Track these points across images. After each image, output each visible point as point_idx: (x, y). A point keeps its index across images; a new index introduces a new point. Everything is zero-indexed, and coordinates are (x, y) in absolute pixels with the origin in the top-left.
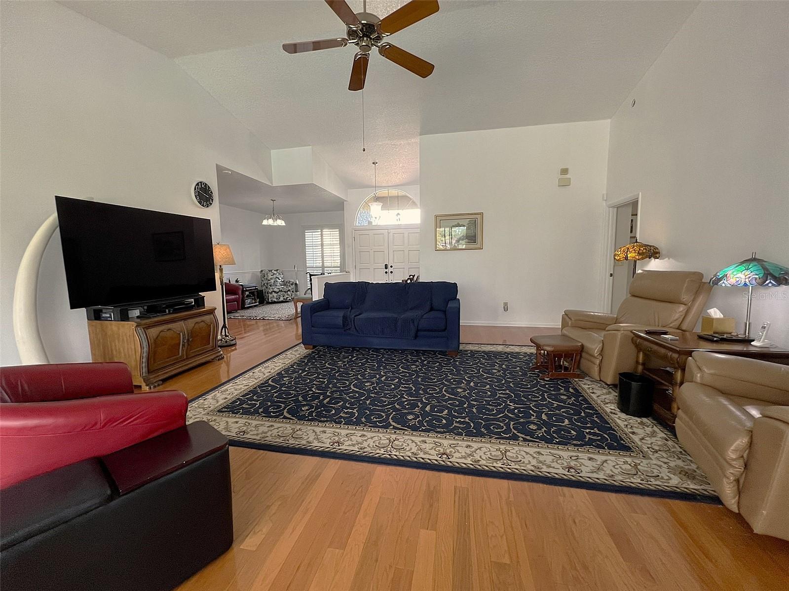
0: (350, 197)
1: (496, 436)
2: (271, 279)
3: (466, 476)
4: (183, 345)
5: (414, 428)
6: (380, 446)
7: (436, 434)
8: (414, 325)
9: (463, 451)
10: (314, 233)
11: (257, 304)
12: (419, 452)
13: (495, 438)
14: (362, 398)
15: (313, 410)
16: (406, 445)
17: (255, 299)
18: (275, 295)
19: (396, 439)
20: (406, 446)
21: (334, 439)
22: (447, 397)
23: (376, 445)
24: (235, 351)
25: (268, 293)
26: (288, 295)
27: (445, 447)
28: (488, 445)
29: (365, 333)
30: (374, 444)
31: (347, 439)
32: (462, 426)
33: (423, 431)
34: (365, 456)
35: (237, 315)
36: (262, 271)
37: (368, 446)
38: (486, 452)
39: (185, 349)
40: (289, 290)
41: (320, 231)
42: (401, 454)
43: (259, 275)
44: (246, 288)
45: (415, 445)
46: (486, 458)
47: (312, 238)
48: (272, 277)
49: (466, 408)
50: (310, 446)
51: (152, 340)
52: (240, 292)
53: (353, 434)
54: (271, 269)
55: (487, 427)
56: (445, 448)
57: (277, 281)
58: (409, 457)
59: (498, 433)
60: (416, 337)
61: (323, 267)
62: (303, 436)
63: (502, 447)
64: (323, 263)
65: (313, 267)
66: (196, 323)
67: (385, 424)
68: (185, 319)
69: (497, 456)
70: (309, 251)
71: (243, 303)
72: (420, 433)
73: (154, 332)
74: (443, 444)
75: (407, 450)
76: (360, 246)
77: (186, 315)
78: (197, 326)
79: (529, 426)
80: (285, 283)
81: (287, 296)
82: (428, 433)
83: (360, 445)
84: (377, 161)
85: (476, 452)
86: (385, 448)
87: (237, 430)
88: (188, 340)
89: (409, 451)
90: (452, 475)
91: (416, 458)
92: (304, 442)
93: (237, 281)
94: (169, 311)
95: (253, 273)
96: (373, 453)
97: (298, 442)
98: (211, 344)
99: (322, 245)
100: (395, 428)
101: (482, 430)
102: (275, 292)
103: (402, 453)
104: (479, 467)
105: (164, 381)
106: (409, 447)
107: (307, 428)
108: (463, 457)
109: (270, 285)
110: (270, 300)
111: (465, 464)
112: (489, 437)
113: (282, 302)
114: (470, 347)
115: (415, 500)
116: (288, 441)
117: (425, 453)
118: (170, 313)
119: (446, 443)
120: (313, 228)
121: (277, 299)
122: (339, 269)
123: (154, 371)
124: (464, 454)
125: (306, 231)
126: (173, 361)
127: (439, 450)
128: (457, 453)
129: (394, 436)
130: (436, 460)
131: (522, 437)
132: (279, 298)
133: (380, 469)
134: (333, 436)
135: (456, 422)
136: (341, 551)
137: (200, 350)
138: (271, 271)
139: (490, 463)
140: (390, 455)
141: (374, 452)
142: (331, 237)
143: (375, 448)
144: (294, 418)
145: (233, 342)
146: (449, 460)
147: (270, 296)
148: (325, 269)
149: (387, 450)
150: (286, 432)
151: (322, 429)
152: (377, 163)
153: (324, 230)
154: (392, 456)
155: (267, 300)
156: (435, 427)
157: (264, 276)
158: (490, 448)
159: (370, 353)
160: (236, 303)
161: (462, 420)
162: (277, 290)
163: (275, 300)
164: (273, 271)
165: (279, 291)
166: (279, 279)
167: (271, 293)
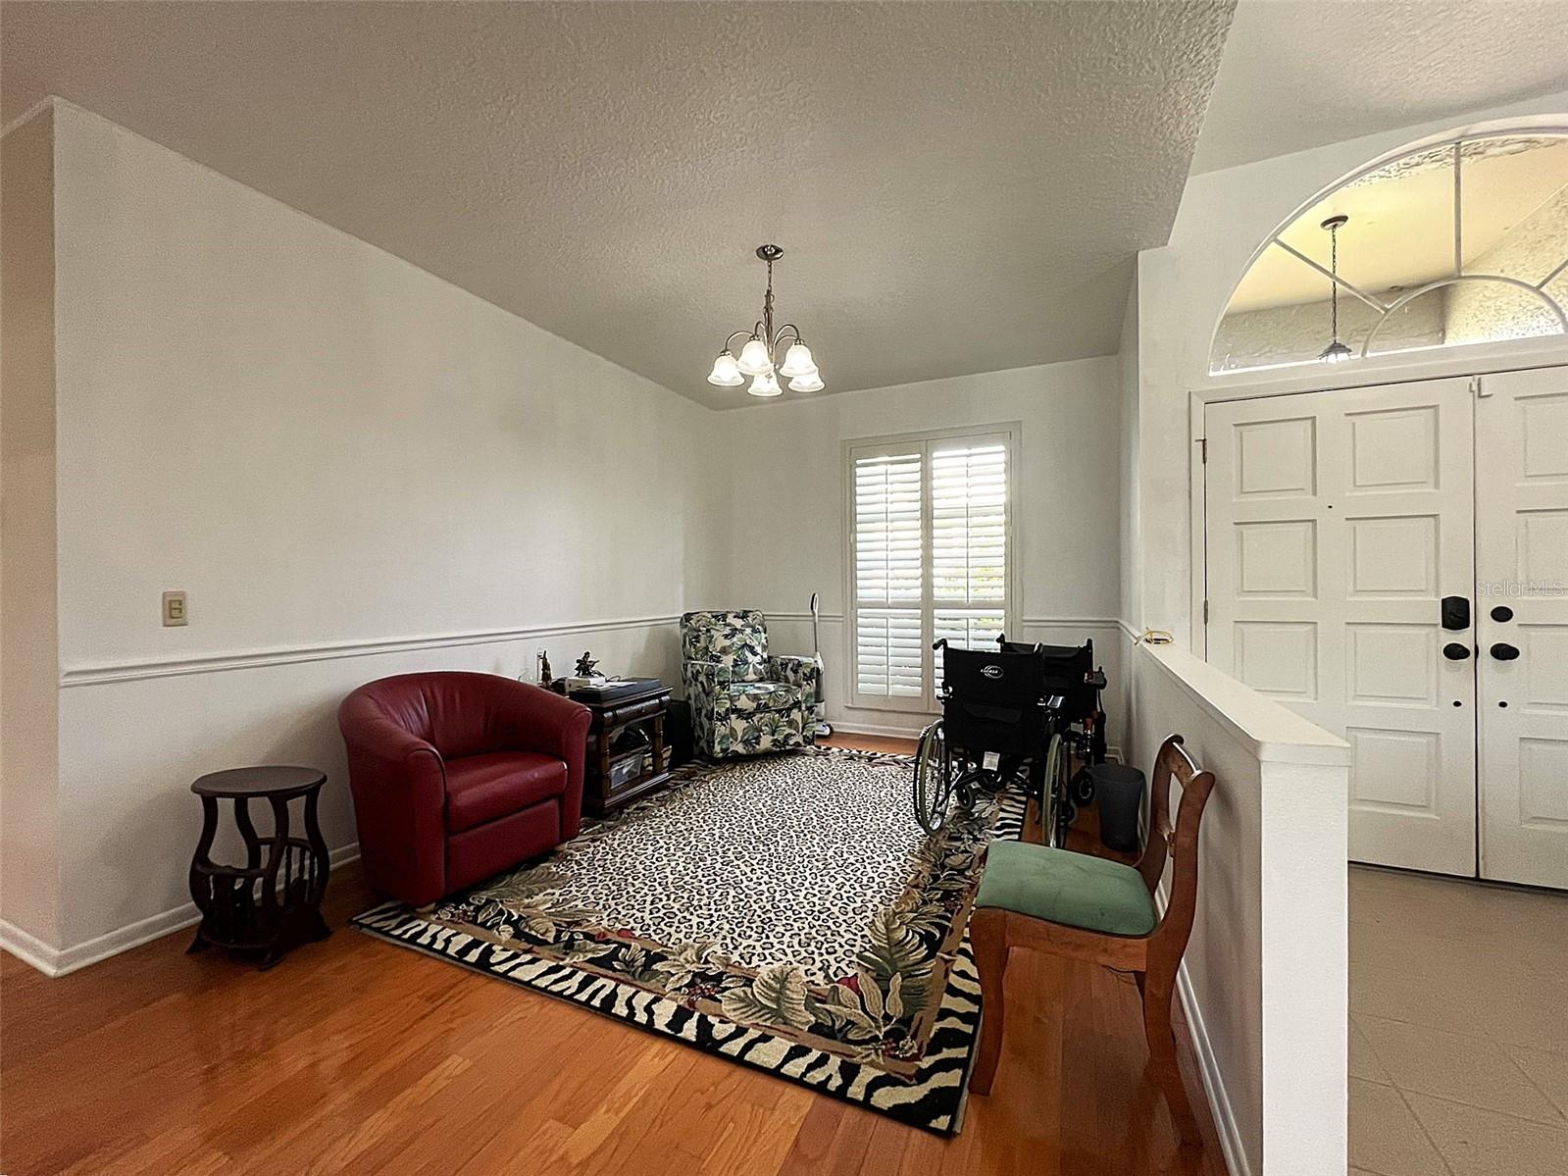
2: (724, 651)
10: (891, 468)
11: (663, 777)
17: (655, 757)
18: (739, 725)
25: (710, 718)
26: (791, 723)
36: (688, 617)
40: (797, 704)
41: (917, 456)
43: (678, 630)
44: (613, 709)
47: (882, 486)
48: (727, 643)
54: (723, 609)
57: (746, 662)
61: (930, 603)
64: (929, 587)
65: (886, 606)
70: (869, 542)
71: (597, 782)
76: (1243, 493)
80: (774, 671)
81: (788, 731)
93: (584, 667)
95: (655, 624)
99: (927, 514)
102: (740, 713)
109: (721, 683)
110: (717, 748)
113: (769, 756)
120: (890, 445)
121: (746, 742)
122: (1002, 612)
125: (858, 462)
132: (757, 739)
138: (724, 616)
147: (721, 729)
148: (936, 612)
153: (935, 455)
155: (703, 744)
157: (698, 637)
160: (552, 803)
162: (750, 706)
163: (740, 748)
164: (730, 619)
165: (758, 709)
166: (755, 654)
167: (724, 718)
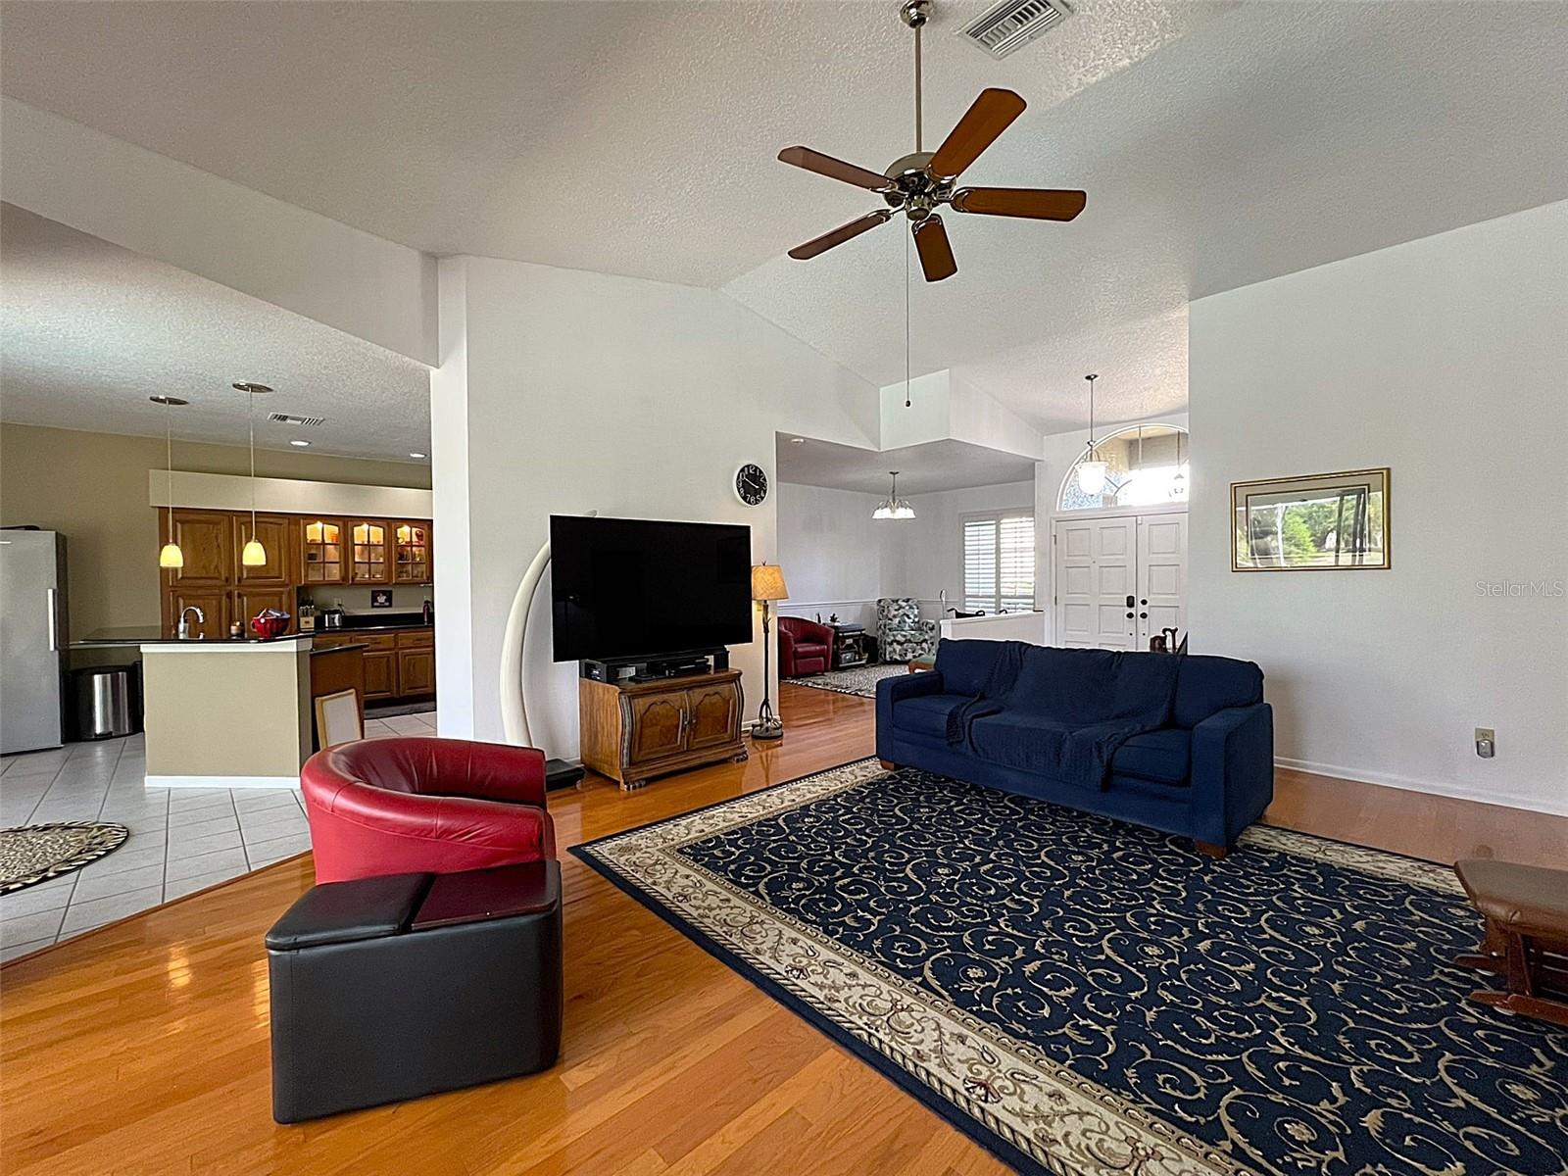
0: (1048, 452)
1: (1155, 1106)
2: (895, 616)
3: (995, 1161)
4: (684, 729)
5: (963, 1001)
6: (868, 1010)
7: (1001, 1034)
8: (1100, 757)
9: (1034, 1098)
10: (981, 528)
11: (863, 662)
12: (933, 1055)
13: (1146, 1109)
14: (909, 898)
15: (807, 893)
16: (919, 1029)
17: (860, 655)
18: (898, 648)
19: (909, 1009)
20: (916, 1031)
21: (800, 962)
22: (1103, 957)
23: (860, 1005)
24: (780, 748)
25: (885, 643)
26: (922, 649)
27: (999, 1071)
28: (1111, 1118)
29: (990, 756)
30: (860, 1001)
31: (820, 970)
32: (1081, 1040)
33: (979, 1014)
34: (825, 1018)
35: (820, 681)
36: (880, 601)
37: (846, 1000)
38: (1092, 1131)
39: (686, 736)
40: (925, 641)
41: (993, 522)
42: (893, 1044)
43: (875, 607)
44: (843, 632)
45: (936, 1038)
46: (1079, 1145)
47: (978, 537)
48: (896, 613)
49: (1130, 1001)
50: (755, 959)
51: (638, 717)
52: (831, 639)
53: (837, 965)
54: (897, 598)
55: (1147, 1073)
56: (997, 1074)
57: (905, 622)
58: (904, 1057)
59: (1169, 1101)
60: (1107, 785)
61: (999, 596)
62: (758, 937)
63: (1149, 1140)
64: (998, 587)
65: (977, 597)
66: (706, 695)
67: (911, 967)
68: (690, 688)
69: (1112, 1154)
70: (971, 563)
71: (836, 659)
72: (967, 1014)
73: (641, 703)
74: (1000, 1063)
75: (912, 1040)
76: (1068, 556)
77: (691, 682)
78: (707, 700)
79: (1289, 1122)
80: (918, 626)
81: (920, 652)
82: (984, 1024)
83: (833, 991)
84: (1096, 373)
85: (1065, 1119)
86: (872, 1018)
87: (679, 890)
88: (690, 722)
89: (912, 1044)
90: (963, 1140)
91: (916, 1066)
92: (751, 948)
93: (833, 619)
94: (670, 673)
95: (865, 604)
96: (843, 1016)
97: (743, 943)
98: (729, 731)
99: (998, 551)
100: (925, 984)
101: (1130, 1073)
102: (898, 643)
103: (897, 1042)
104: (1041, 1156)
105: (650, 781)
106: (921, 1036)
107: (774, 923)
108: (1024, 1116)
109: (890, 630)
110: (888, 656)
111: (1013, 1131)
112: (1132, 1097)
114: (1291, 845)
115: (848, 1149)
116: (731, 936)
117: (943, 1065)
118: (670, 677)
119: (1008, 1061)
120: (980, 517)
121: (900, 655)
123: (639, 762)
124: (1029, 1108)
125: (966, 524)
126: (668, 751)
127: (979, 1073)
128: (1016, 1097)
129: (908, 1000)
130: (954, 1091)
131: (1233, 1142)
132: (906, 655)
133: (834, 1055)
134: (803, 956)
135: (1076, 1026)
136: (665, 1164)
137: (707, 741)
138: (897, 601)
139: (1079, 1162)
140: (870, 1035)
141: (847, 1015)
142: (1019, 535)
143: (856, 1009)
144: (767, 898)
145: (778, 732)
146: (983, 1104)
147: (889, 649)
148: (1002, 600)
149: (873, 1022)
150: (740, 918)
151: (794, 935)
152: (1096, 376)
153: (1002, 521)
154: (873, 1039)
156: (1012, 1017)
157: (883, 611)
158: (1112, 1125)
159: (1002, 802)
160: (822, 658)
161: (1095, 1027)
162: (903, 639)
163: (898, 658)
164: (900, 602)
165: (906, 641)
166: (910, 618)
167: (891, 644)
